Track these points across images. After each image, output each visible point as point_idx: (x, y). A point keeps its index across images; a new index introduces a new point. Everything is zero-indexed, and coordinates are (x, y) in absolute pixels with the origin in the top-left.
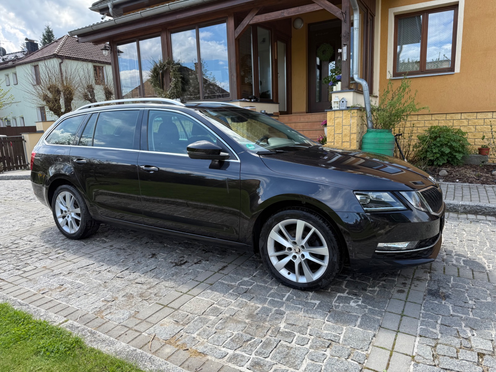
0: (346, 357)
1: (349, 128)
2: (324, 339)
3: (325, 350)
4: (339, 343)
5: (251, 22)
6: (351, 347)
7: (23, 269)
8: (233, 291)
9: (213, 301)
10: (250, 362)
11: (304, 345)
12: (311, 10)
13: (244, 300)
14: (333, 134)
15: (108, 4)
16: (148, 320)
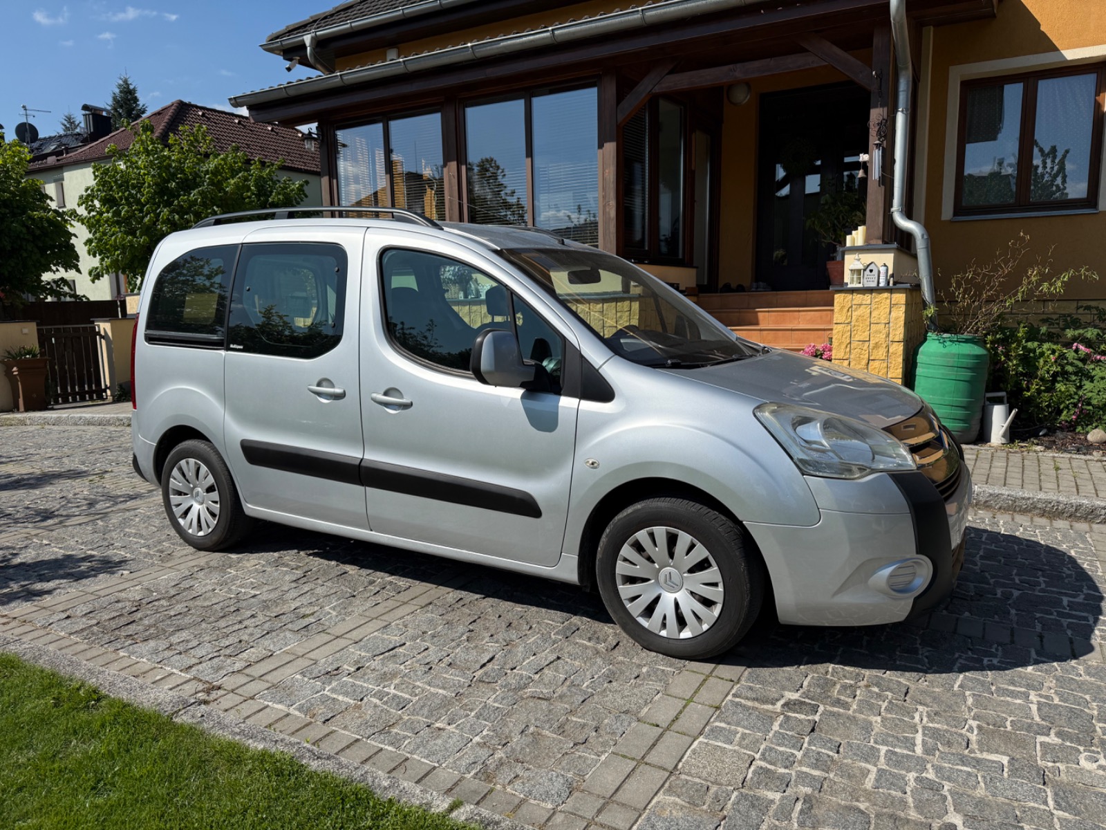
1: (886, 329)
8: (781, 726)
9: (748, 752)
12: (799, 67)
13: (823, 751)
14: (848, 341)
15: (305, 37)
16: (620, 797)
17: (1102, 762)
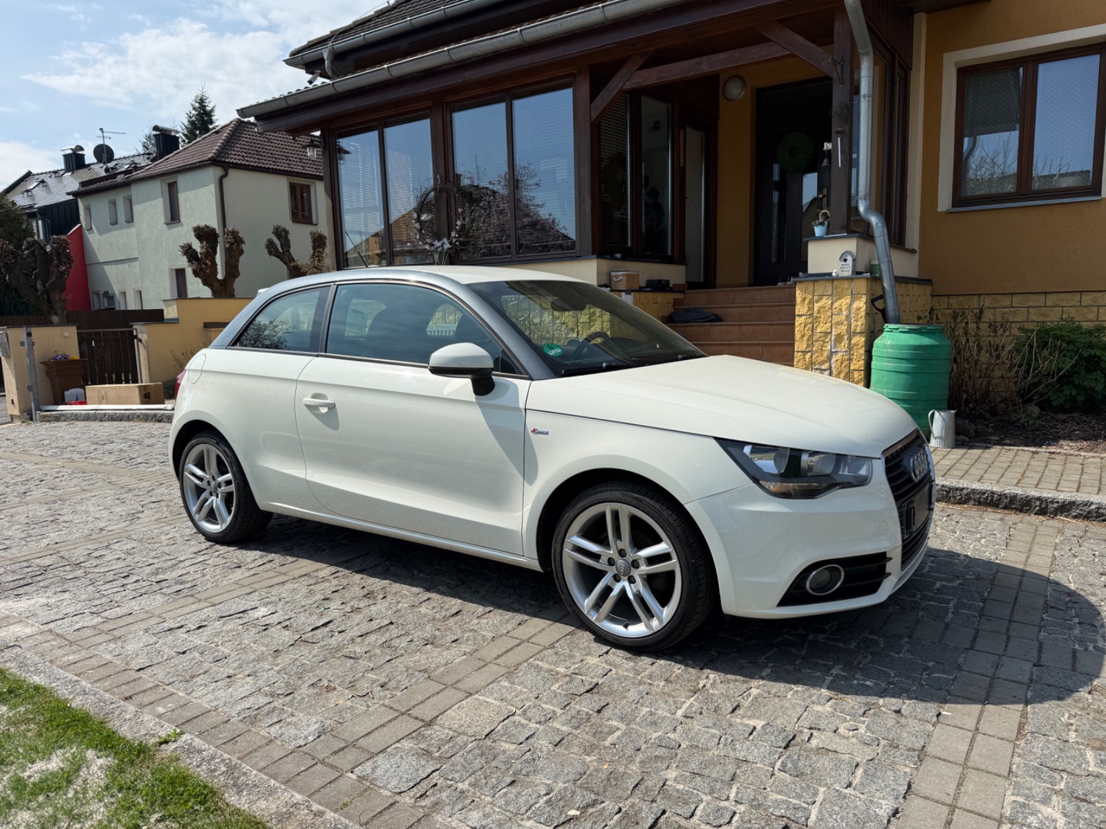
1: (847, 321)
2: (770, 814)
5: (628, 86)
8: (562, 686)
9: (511, 708)
12: (763, 57)
14: (810, 333)
15: (323, 51)
16: (362, 742)
17: (862, 730)
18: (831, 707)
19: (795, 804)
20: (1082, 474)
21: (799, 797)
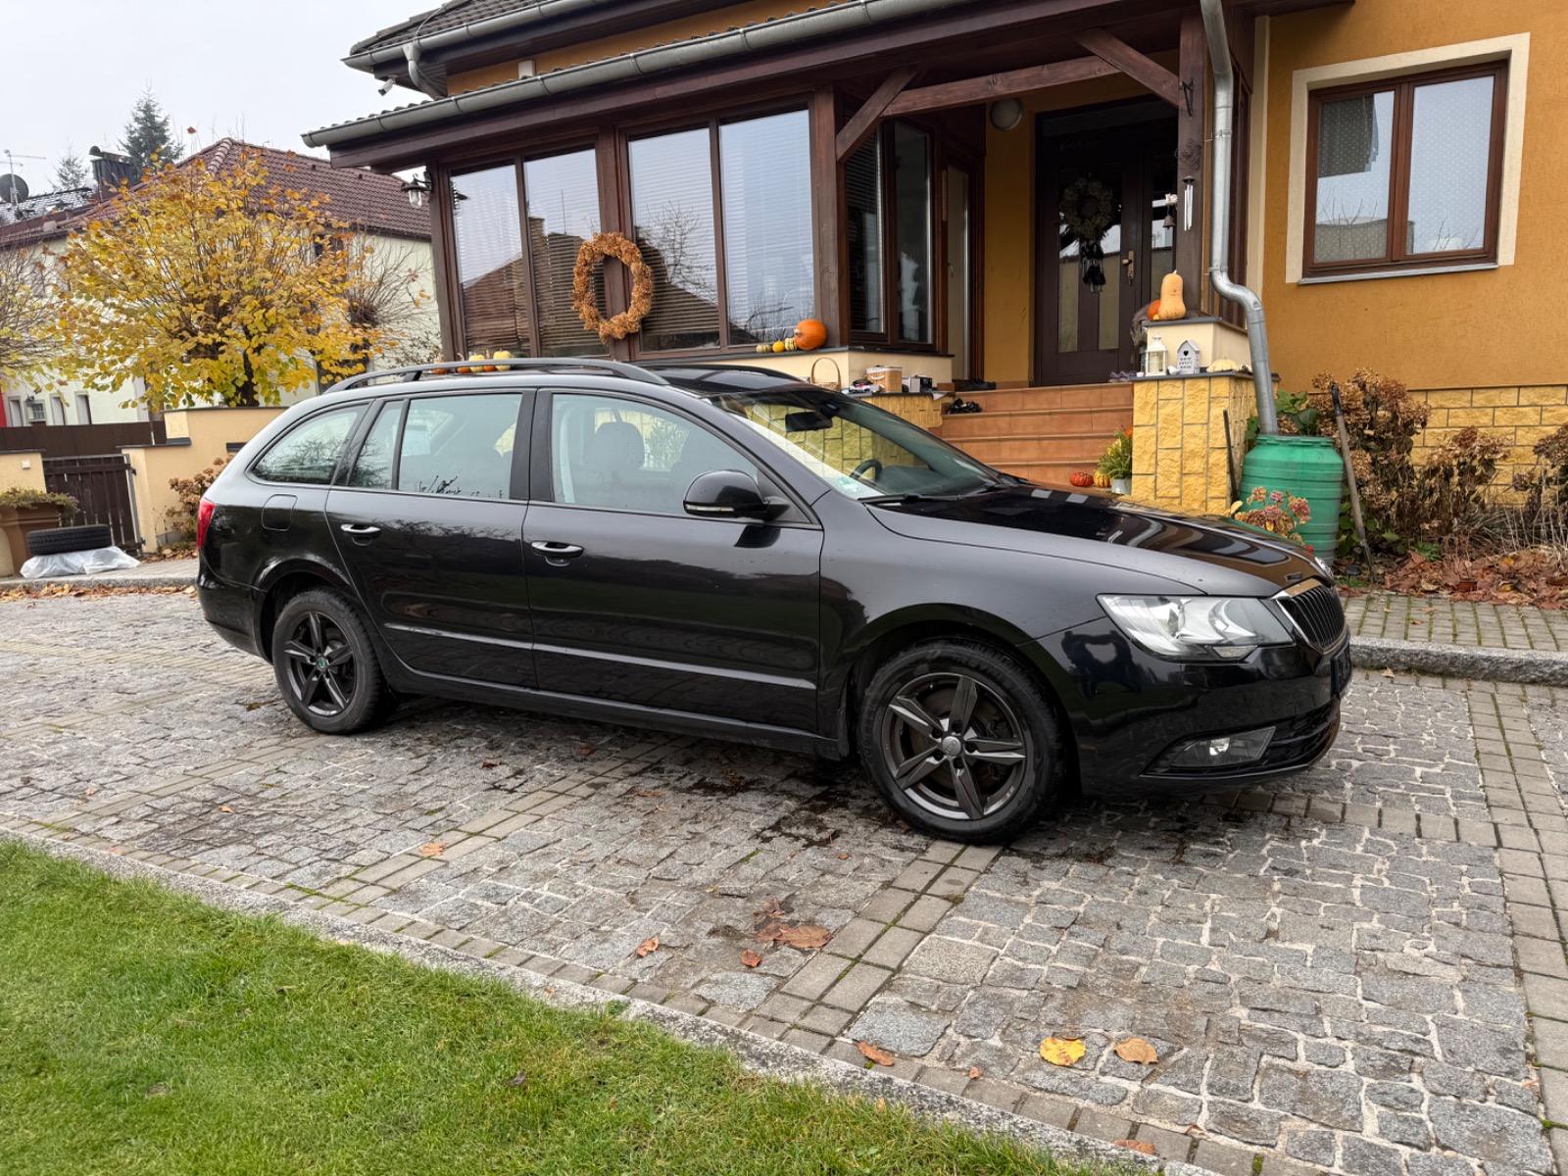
0: (1481, 1097)
1: (1204, 434)
2: (1387, 1048)
3: (1406, 1077)
4: (1436, 1059)
5: (889, 112)
6: (1479, 1071)
7: (348, 860)
8: (1035, 918)
9: (991, 947)
10: (1205, 1114)
11: (1337, 1066)
12: (1083, 75)
13: (1085, 944)
14: (1154, 449)
15: (404, 47)
17: (1432, 948)
18: (1380, 921)
19: (1409, 1036)
20: (1525, 627)
21: (1406, 1027)
